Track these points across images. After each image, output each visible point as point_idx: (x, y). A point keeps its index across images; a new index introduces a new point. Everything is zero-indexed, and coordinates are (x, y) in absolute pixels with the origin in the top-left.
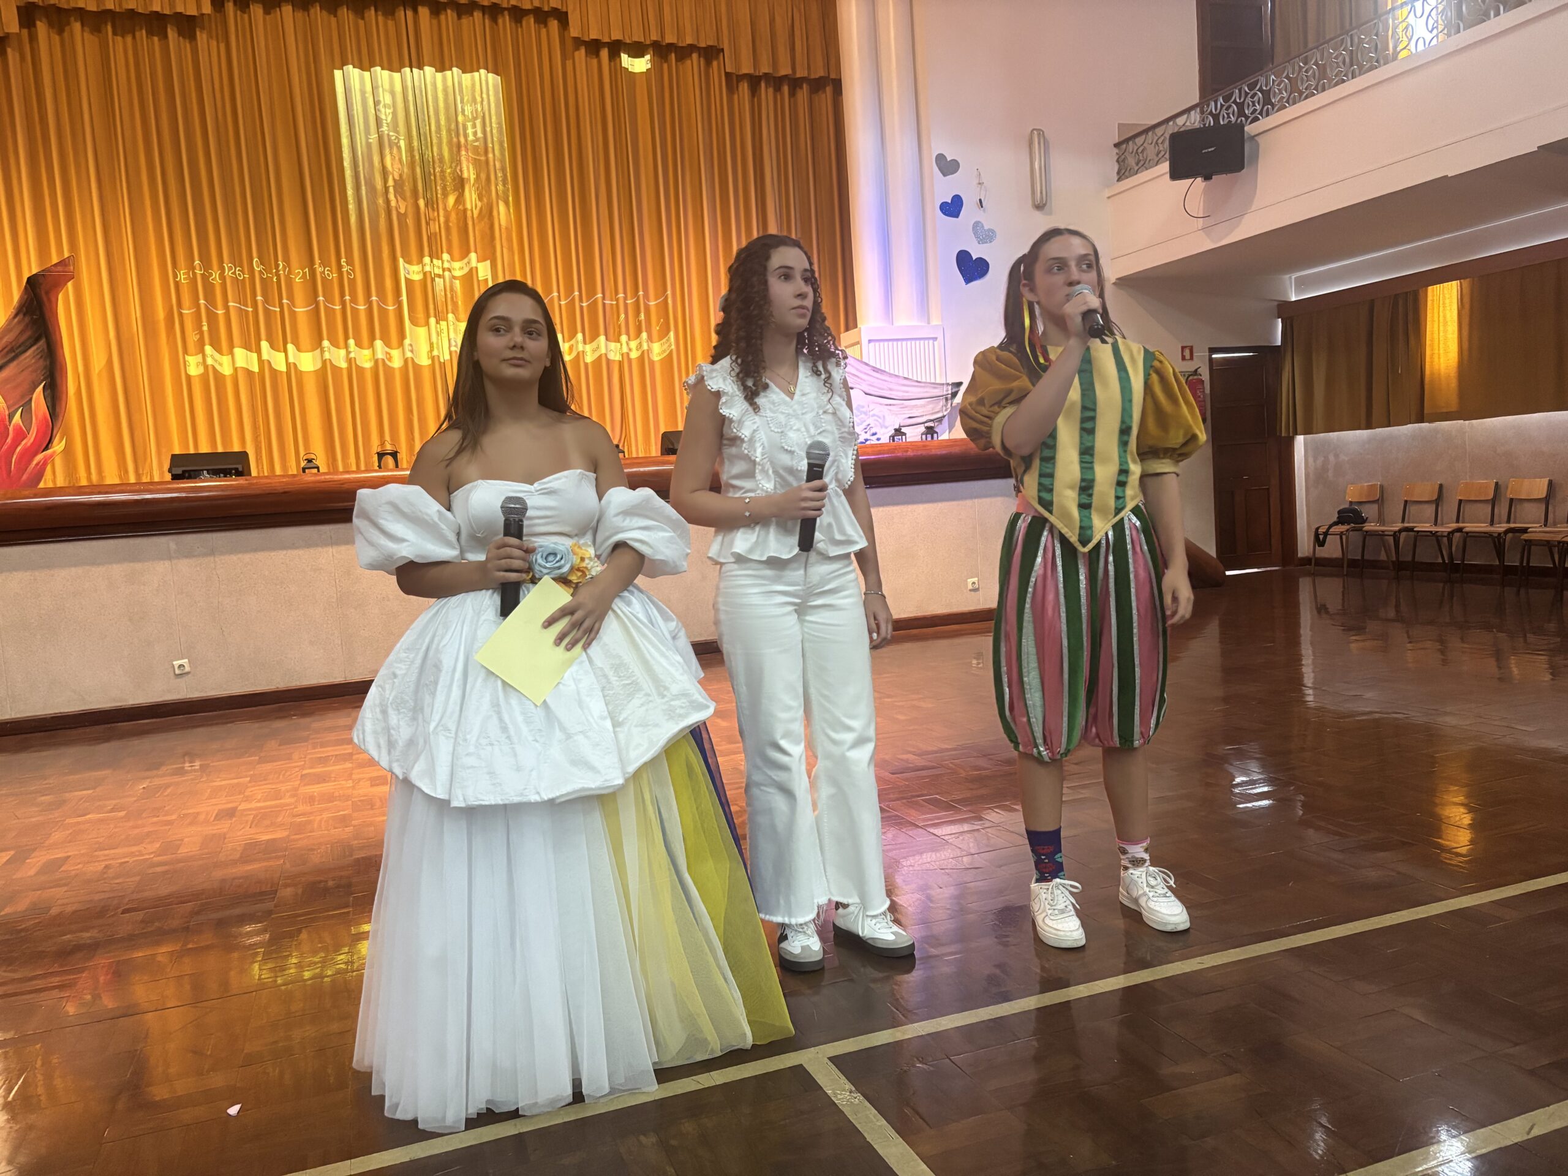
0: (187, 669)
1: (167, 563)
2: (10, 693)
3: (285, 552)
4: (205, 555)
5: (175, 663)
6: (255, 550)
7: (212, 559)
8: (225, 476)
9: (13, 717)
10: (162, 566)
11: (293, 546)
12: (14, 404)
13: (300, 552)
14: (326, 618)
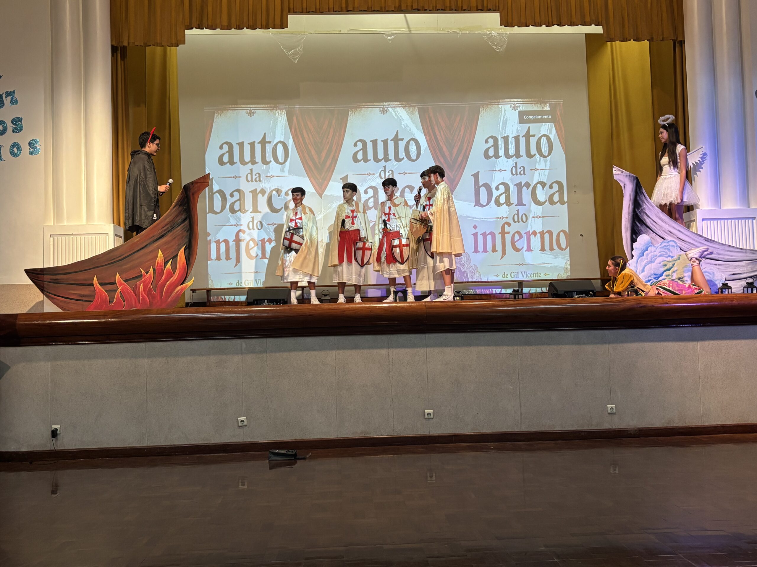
0: (245, 423)
1: (240, 356)
2: (148, 431)
3: (307, 352)
4: (261, 352)
5: (239, 419)
6: (290, 351)
7: (265, 355)
8: (277, 304)
9: (148, 445)
10: (237, 358)
11: (312, 349)
12: (167, 258)
13: (316, 353)
14: (329, 396)
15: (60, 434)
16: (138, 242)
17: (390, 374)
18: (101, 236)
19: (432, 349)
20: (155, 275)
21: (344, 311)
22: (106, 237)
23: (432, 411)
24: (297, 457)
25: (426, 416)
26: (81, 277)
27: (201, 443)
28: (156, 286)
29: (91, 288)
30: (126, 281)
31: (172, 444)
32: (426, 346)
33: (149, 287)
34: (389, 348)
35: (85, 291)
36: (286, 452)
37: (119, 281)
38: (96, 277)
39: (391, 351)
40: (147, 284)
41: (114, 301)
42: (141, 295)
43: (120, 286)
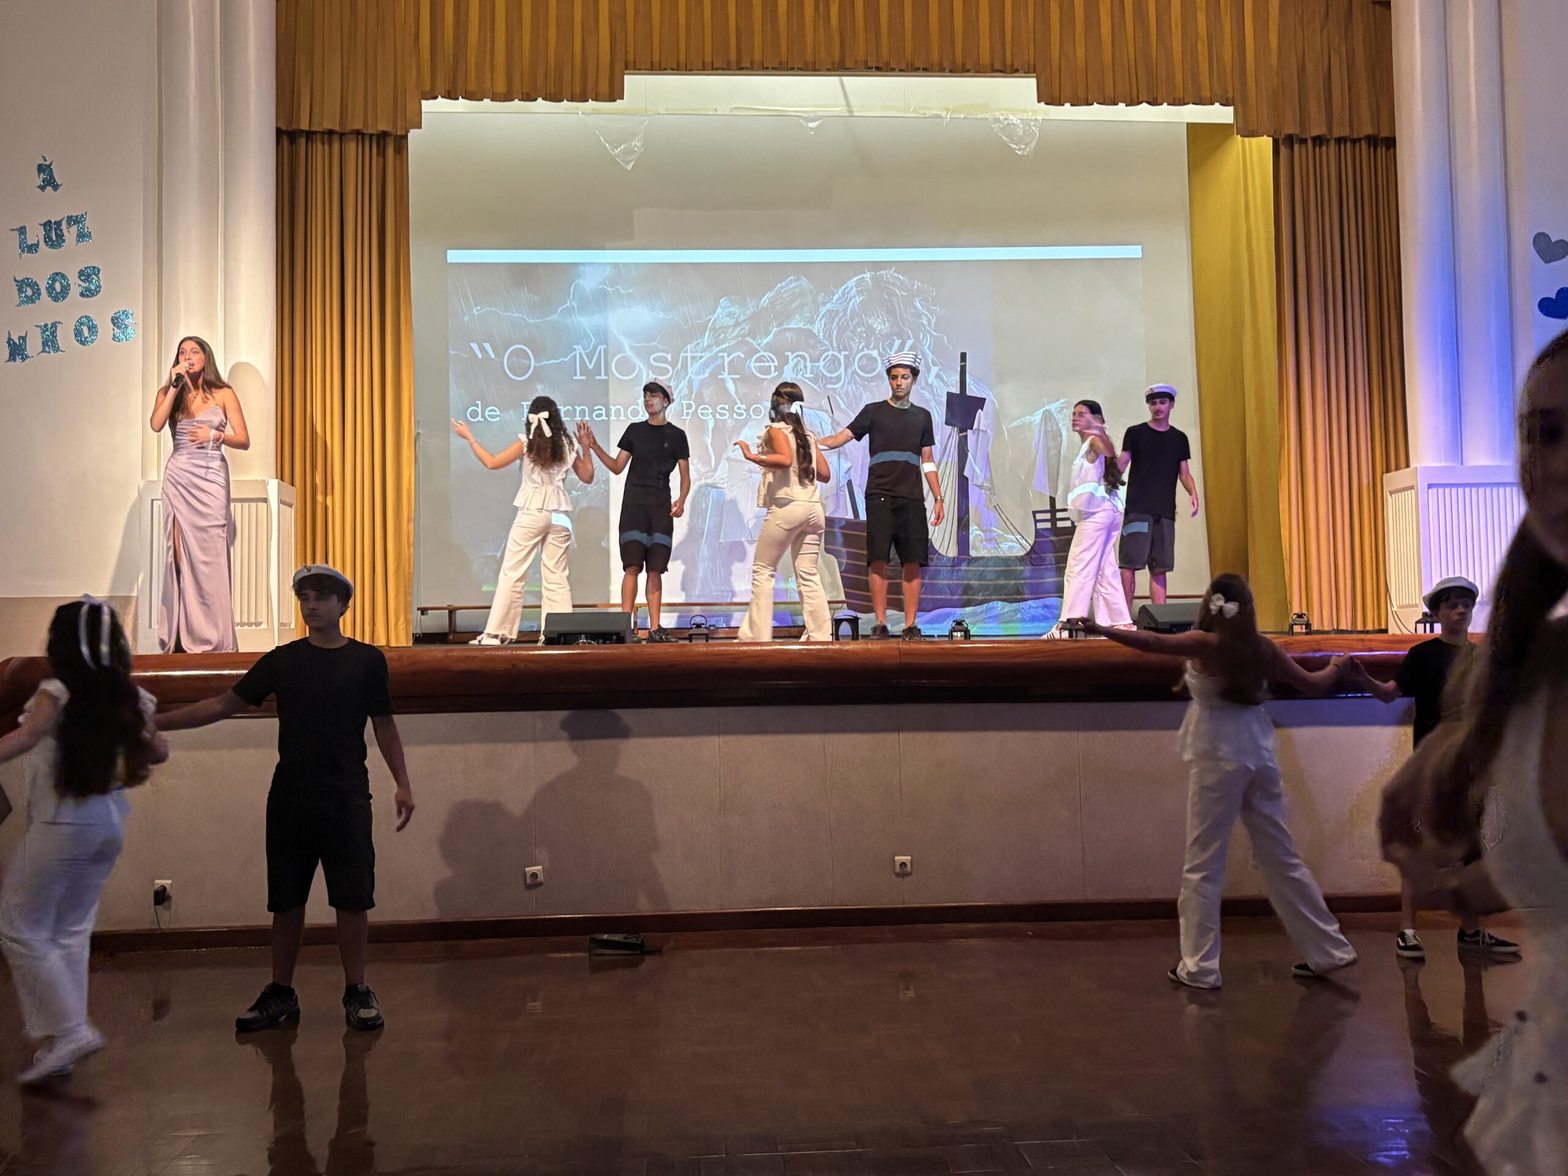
0: (540, 879)
1: (531, 746)
3: (663, 739)
5: (527, 869)
7: (580, 743)
8: (604, 643)
10: (524, 750)
11: (674, 732)
13: (682, 740)
14: (705, 826)
15: (170, 897)
17: (827, 784)
18: (253, 504)
19: (911, 735)
21: (738, 658)
22: (262, 506)
23: (909, 858)
24: (646, 949)
25: (898, 869)
32: (898, 729)
34: (824, 731)
36: (624, 938)
39: (828, 738)
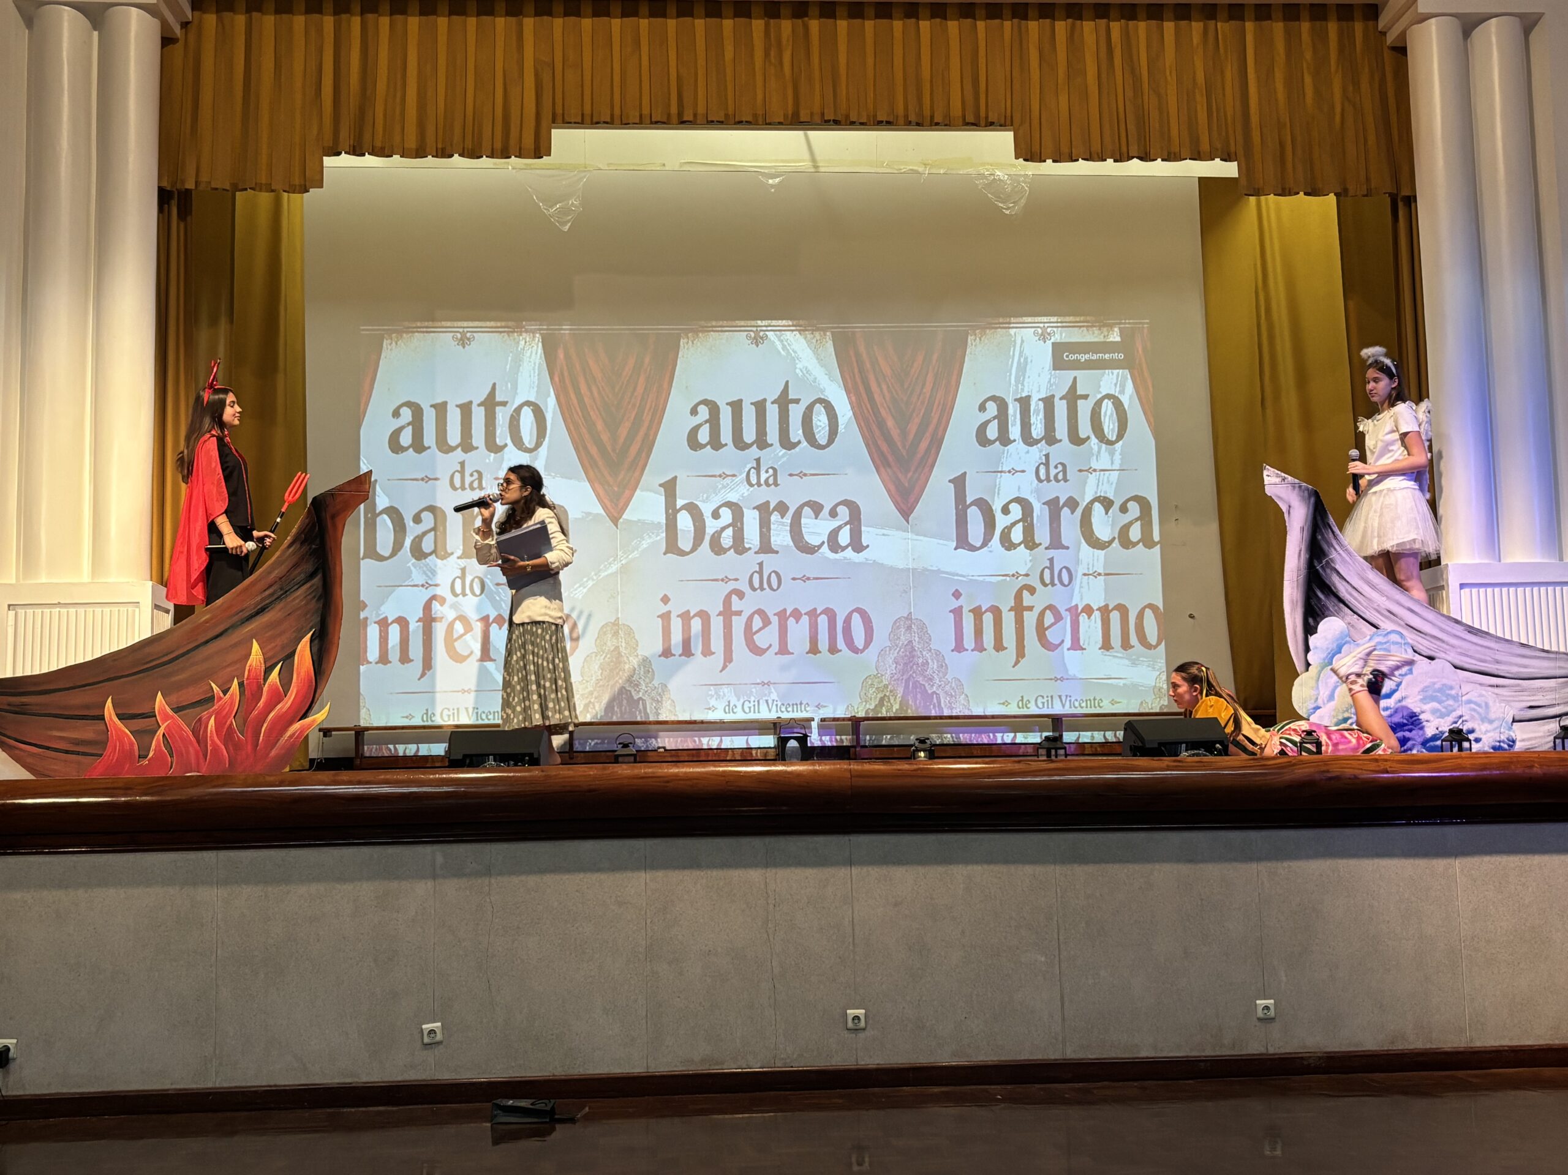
1: (430, 884)
2: (217, 1052)
3: (582, 875)
4: (478, 874)
5: (424, 1026)
6: (542, 871)
7: (486, 880)
8: (516, 765)
9: (217, 1085)
10: (422, 888)
11: (594, 867)
12: (271, 658)
13: (603, 876)
14: (629, 976)
15: (14, 1059)
16: (206, 622)
17: (770, 925)
18: (123, 609)
19: (865, 869)
20: (243, 698)
21: (668, 782)
22: (134, 611)
23: (863, 1011)
24: (556, 1117)
25: (850, 1024)
26: (77, 699)
27: (337, 1081)
28: (245, 721)
29: (100, 726)
30: (177, 710)
31: (272, 1083)
32: (850, 862)
33: (228, 723)
34: (767, 866)
35: (86, 732)
36: (532, 1104)
37: (162, 711)
38: (110, 700)
39: (771, 872)
40: (224, 717)
41: (151, 754)
42: (209, 742)
43: (164, 721)
